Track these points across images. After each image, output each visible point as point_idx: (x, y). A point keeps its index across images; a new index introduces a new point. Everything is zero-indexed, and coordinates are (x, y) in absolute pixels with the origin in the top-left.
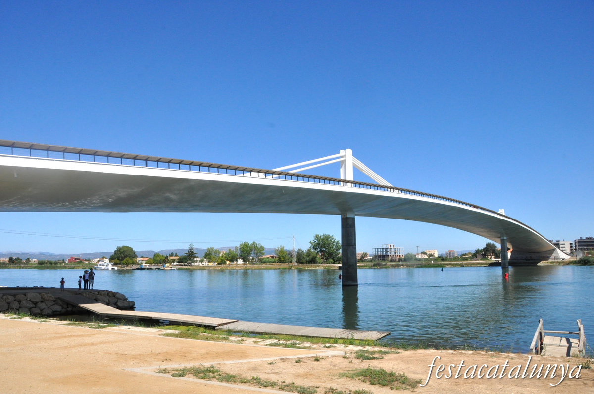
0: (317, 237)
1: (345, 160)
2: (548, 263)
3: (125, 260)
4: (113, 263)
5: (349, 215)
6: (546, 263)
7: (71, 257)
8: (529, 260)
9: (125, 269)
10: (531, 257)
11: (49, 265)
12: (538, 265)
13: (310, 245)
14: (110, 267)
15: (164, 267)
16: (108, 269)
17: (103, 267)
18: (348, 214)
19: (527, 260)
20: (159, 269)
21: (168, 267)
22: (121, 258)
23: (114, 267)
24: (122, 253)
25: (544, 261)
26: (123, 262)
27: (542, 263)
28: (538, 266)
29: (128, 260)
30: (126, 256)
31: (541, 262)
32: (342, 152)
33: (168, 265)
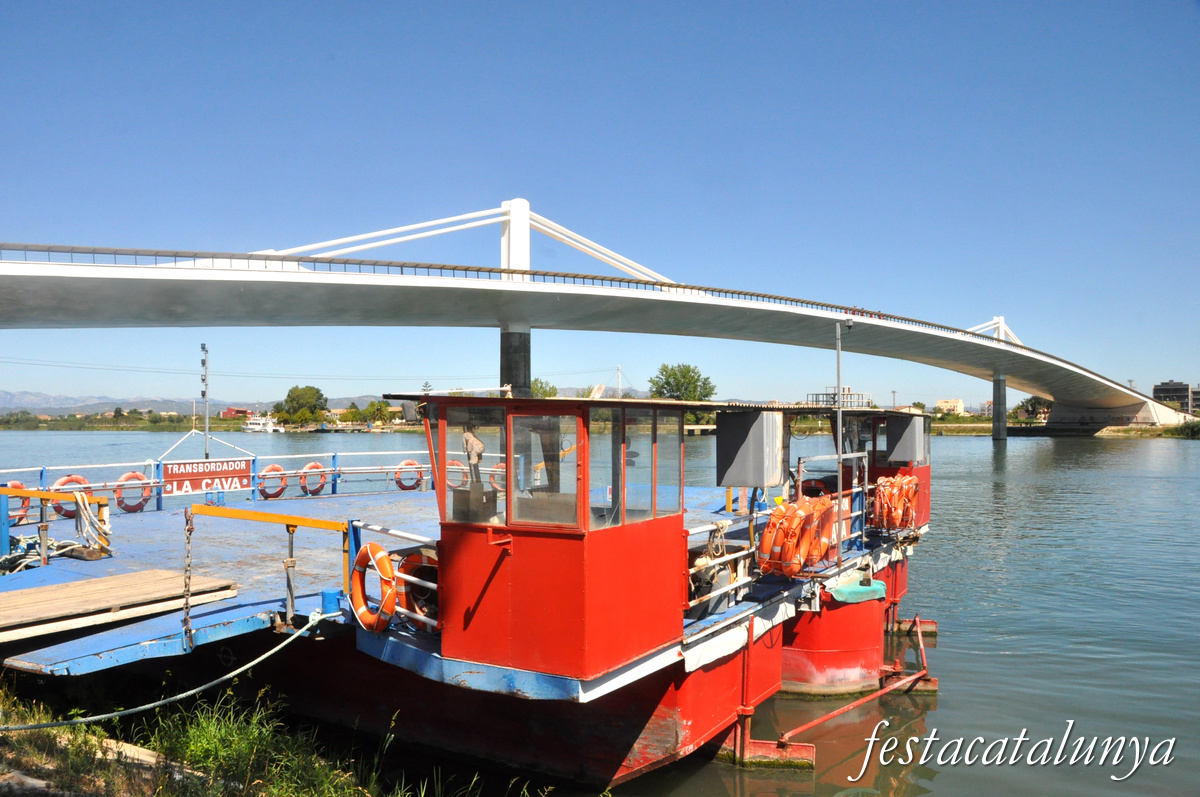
0: (664, 369)
1: (509, 220)
2: (1118, 431)
3: (299, 413)
4: (275, 420)
5: (516, 328)
6: (1114, 431)
7: (229, 409)
8: (1087, 424)
9: (299, 430)
10: (1092, 418)
11: (167, 423)
12: (1096, 434)
13: (650, 385)
14: (270, 428)
15: (369, 427)
16: (266, 432)
17: (257, 428)
18: (510, 326)
19: (1082, 424)
20: (359, 431)
21: (377, 427)
22: (292, 411)
23: (278, 428)
24: (294, 399)
25: (1113, 428)
26: (295, 417)
27: (1106, 433)
28: (1095, 438)
29: (303, 414)
30: (301, 406)
31: (1104, 430)
32: (506, 205)
33: (379, 423)
